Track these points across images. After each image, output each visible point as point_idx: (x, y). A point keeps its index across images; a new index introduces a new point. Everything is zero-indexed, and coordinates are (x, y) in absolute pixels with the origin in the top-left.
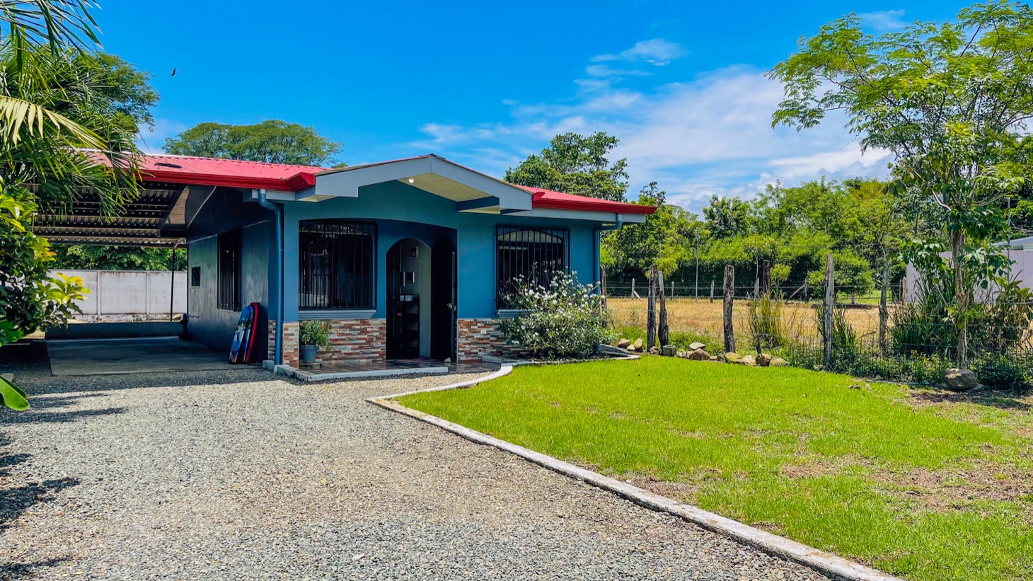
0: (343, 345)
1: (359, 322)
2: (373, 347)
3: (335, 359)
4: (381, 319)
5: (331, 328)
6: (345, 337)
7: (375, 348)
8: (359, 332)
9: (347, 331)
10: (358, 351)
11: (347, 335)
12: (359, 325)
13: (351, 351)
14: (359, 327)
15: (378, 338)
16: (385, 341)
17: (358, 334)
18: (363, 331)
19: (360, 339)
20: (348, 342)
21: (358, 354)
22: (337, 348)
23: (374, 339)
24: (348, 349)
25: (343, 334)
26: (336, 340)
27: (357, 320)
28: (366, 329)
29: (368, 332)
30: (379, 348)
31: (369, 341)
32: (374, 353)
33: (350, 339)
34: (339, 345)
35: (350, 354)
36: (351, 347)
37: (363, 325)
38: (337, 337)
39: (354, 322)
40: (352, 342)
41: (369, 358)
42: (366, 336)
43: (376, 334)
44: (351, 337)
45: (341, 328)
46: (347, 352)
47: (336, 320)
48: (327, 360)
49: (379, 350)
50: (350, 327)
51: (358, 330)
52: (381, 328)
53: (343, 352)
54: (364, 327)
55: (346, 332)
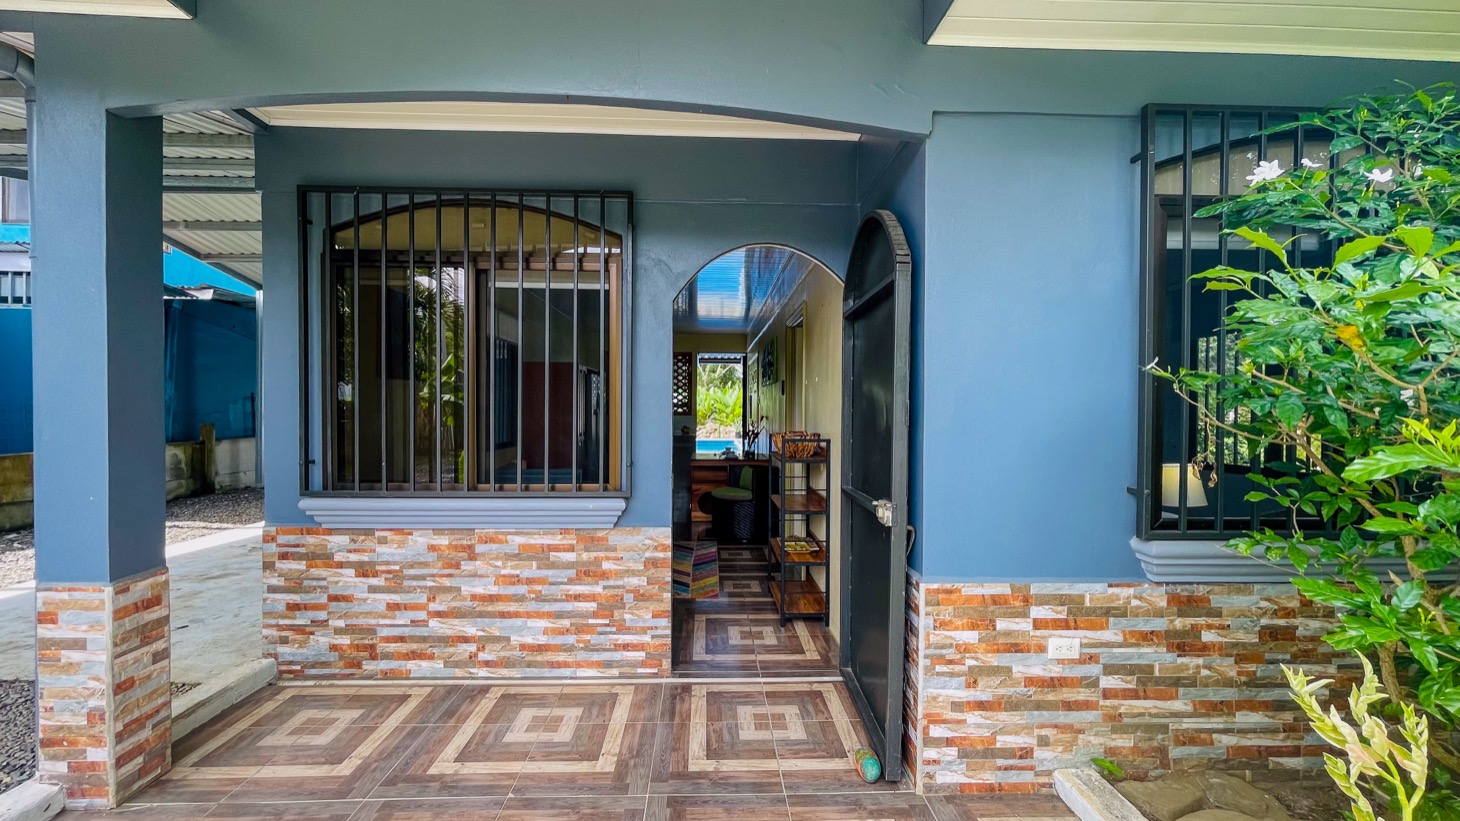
0: (516, 615)
1: (571, 540)
2: (623, 629)
3: (487, 664)
4: (653, 532)
5: (473, 557)
6: (522, 589)
7: (628, 630)
8: (572, 573)
9: (531, 570)
10: (571, 639)
11: (530, 581)
12: (571, 549)
13: (543, 640)
14: (570, 557)
15: (641, 597)
16: (668, 606)
17: (571, 581)
18: (588, 572)
19: (577, 598)
20: (532, 606)
21: (570, 649)
22: (496, 627)
23: (629, 598)
24: (534, 631)
25: (515, 580)
26: (492, 599)
27: (565, 532)
28: (597, 562)
29: (604, 575)
30: (644, 631)
31: (609, 608)
32: (626, 647)
33: (540, 598)
34: (503, 615)
35: (541, 649)
36: (543, 623)
37: (587, 550)
38: (494, 590)
39: (557, 540)
40: (547, 607)
41: (608, 664)
42: (598, 589)
43: (634, 581)
44: (544, 589)
45: (508, 557)
46: (529, 640)
47: (490, 531)
48: (457, 664)
49: (647, 639)
50: (541, 555)
51: (568, 565)
52: (653, 563)
53: (515, 639)
54: (593, 555)
55: (526, 574)
